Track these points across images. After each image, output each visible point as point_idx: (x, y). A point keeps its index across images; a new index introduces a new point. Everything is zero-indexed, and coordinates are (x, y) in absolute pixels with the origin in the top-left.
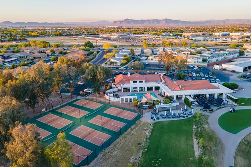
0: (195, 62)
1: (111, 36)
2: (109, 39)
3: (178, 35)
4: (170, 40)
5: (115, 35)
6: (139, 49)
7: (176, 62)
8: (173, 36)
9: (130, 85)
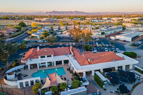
0: (96, 35)
1: (41, 20)
2: (40, 21)
3: (83, 19)
4: (79, 21)
5: (44, 19)
6: (58, 27)
7: (83, 35)
8: (80, 19)
9: (38, 61)
